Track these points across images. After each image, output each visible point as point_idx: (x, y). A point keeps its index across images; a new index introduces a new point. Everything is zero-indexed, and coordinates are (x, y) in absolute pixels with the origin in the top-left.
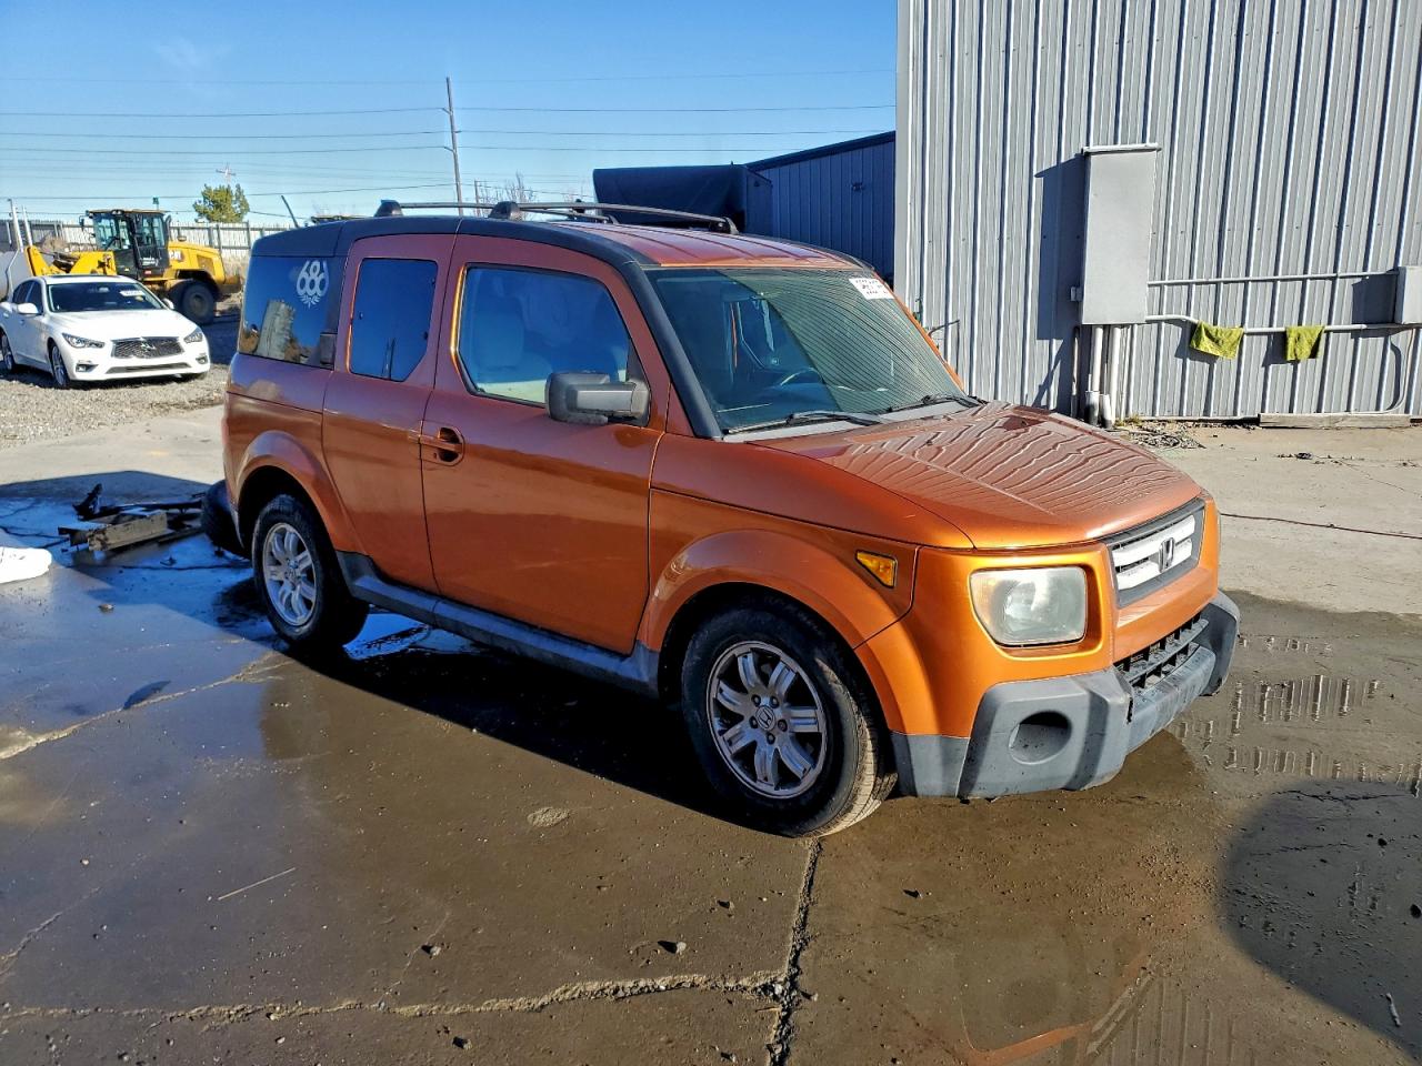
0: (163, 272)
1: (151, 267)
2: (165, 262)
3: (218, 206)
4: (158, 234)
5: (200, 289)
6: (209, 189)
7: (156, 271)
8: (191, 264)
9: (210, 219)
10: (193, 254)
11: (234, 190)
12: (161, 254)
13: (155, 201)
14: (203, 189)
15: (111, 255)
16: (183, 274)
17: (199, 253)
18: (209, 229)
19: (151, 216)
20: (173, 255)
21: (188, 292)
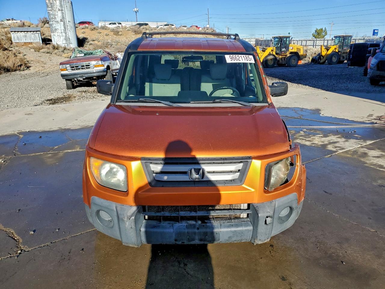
0: (287, 52)
1: (284, 51)
2: (288, 50)
3: (318, 34)
4: (288, 42)
5: (295, 57)
6: (317, 29)
7: (285, 52)
8: (295, 50)
9: (315, 38)
10: (296, 48)
11: (324, 29)
12: (287, 48)
13: (289, 33)
14: (315, 29)
15: (275, 48)
16: (291, 53)
17: (298, 47)
18: (314, 40)
19: (287, 37)
20: (290, 48)
21: (292, 57)
